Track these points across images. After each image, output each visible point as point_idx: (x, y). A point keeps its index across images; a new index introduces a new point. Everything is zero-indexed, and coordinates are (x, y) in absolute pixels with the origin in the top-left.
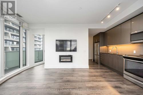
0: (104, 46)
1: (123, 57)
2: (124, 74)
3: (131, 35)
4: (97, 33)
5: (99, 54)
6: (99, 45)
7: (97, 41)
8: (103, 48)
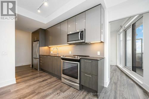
0: (45, 46)
1: (61, 58)
2: (62, 78)
3: (68, 35)
4: (37, 29)
5: (38, 57)
6: (38, 45)
7: (36, 40)
8: (44, 49)
